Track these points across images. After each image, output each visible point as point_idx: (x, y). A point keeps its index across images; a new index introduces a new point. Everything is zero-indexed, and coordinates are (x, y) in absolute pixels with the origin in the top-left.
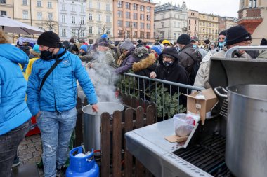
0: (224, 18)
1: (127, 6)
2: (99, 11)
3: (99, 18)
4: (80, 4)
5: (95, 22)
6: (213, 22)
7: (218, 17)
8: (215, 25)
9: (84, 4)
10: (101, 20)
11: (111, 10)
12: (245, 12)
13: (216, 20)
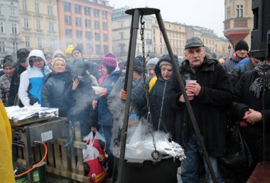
0: (191, 27)
1: (76, 9)
2: (39, 16)
3: (39, 26)
4: (10, 3)
5: (33, 31)
6: (180, 33)
7: (185, 26)
8: (182, 36)
9: (15, 4)
10: (42, 28)
11: (55, 13)
12: (232, 23)
13: (183, 30)
